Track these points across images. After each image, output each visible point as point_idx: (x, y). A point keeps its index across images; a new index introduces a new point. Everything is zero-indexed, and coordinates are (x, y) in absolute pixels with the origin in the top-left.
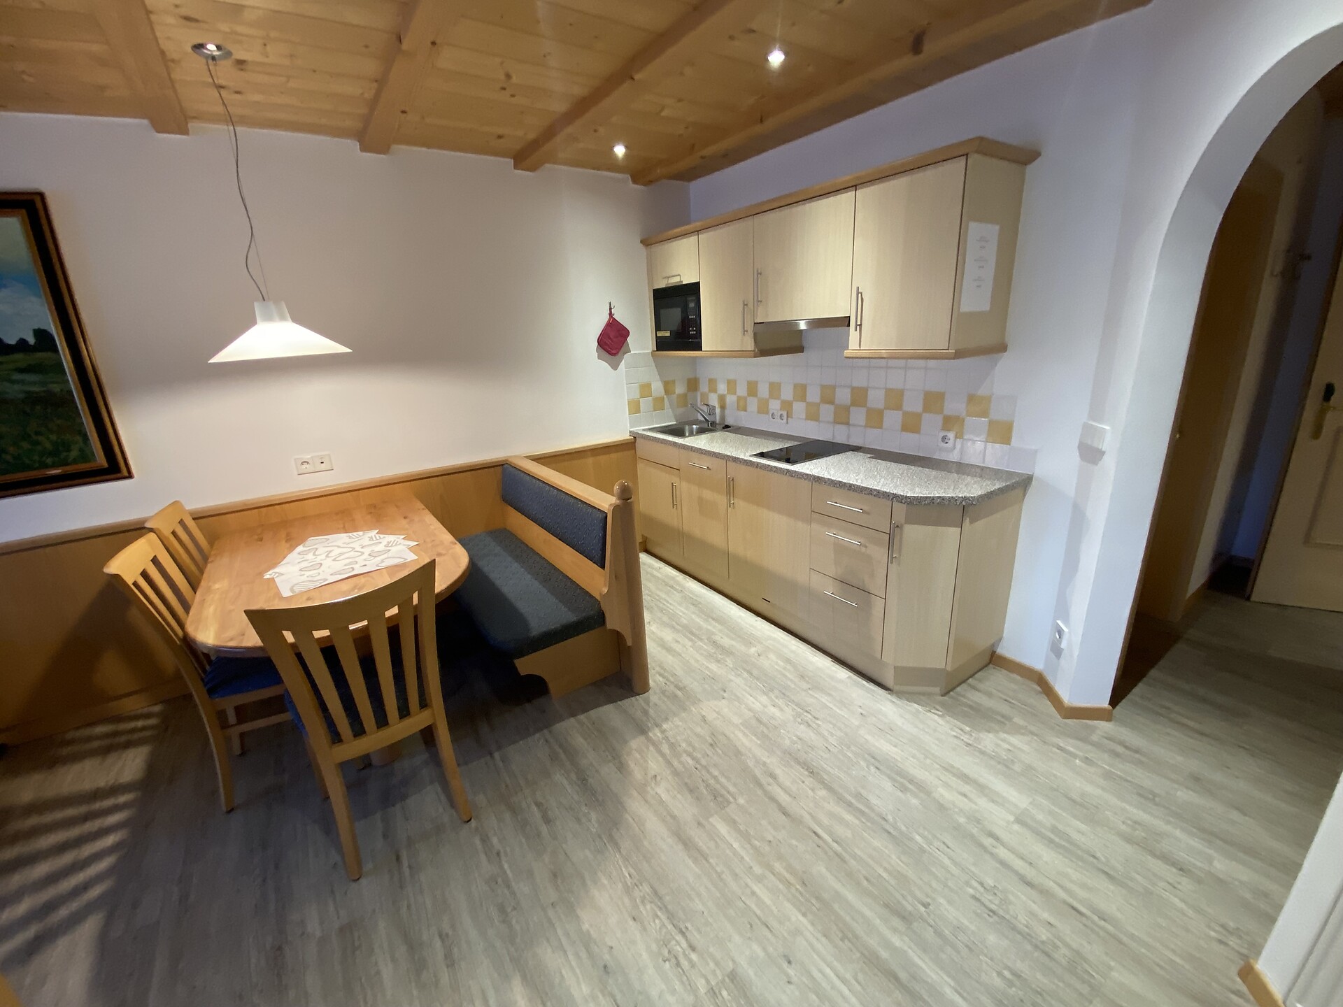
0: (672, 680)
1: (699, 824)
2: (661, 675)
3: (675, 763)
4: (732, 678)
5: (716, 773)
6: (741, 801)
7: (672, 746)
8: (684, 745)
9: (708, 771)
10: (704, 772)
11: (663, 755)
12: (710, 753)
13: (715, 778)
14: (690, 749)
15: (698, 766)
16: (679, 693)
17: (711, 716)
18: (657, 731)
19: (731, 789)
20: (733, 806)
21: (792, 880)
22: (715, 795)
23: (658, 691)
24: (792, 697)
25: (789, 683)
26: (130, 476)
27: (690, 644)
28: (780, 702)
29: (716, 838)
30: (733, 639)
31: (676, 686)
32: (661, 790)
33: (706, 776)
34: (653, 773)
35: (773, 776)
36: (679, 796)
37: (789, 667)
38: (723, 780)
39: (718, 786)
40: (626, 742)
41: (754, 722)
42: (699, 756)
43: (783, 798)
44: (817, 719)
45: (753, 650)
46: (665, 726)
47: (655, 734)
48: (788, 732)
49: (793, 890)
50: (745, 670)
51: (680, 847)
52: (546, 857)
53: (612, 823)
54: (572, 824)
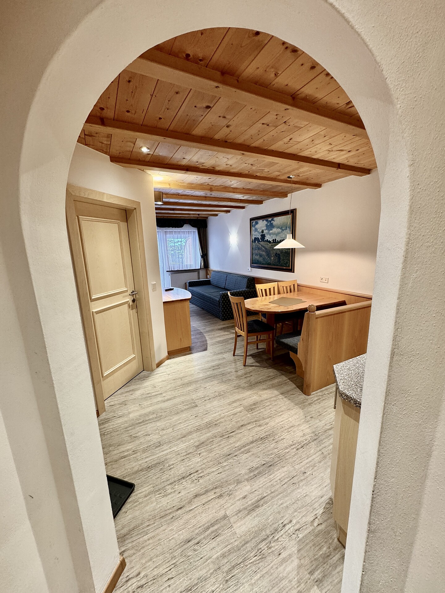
0: (316, 402)
1: (241, 405)
2: (318, 399)
3: (266, 401)
4: (323, 422)
5: (262, 410)
6: (249, 415)
7: (275, 400)
8: (276, 403)
10: (262, 407)
11: (271, 398)
12: (271, 410)
13: (260, 410)
14: (273, 405)
15: (265, 406)
16: (307, 404)
17: (293, 412)
18: (283, 397)
19: (254, 414)
20: (247, 413)
21: (218, 422)
22: (252, 409)
23: (306, 398)
24: (312, 443)
26: (294, 272)
28: (308, 437)
29: (235, 408)
31: (311, 403)
32: (255, 397)
33: (260, 408)
34: (262, 396)
35: (260, 426)
36: (252, 401)
38: (259, 412)
39: (256, 410)
40: (277, 390)
41: (290, 425)
42: (270, 407)
43: (249, 427)
44: (297, 450)
46: (285, 399)
47: (281, 397)
48: (286, 436)
49: (214, 421)
51: (234, 400)
52: (235, 378)
53: (244, 388)
54: (244, 382)
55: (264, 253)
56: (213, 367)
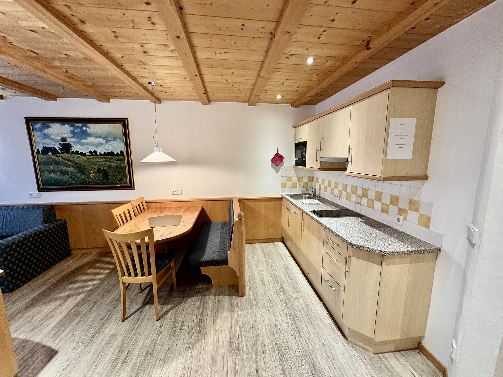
0: (255, 295)
1: (223, 357)
2: (253, 292)
3: (233, 328)
4: (278, 303)
5: (244, 340)
6: (244, 356)
7: (237, 321)
8: (241, 323)
9: (242, 338)
10: (240, 337)
11: (231, 323)
12: (247, 331)
13: (242, 341)
14: (242, 325)
15: (240, 334)
16: (254, 302)
17: (259, 316)
18: (236, 313)
19: (245, 350)
20: (240, 357)
22: (237, 349)
23: (247, 298)
24: (297, 322)
25: (300, 315)
26: (134, 189)
27: (272, 283)
28: (290, 322)
29: (225, 367)
30: (290, 287)
31: (255, 298)
32: (221, 336)
33: (239, 340)
34: (223, 328)
35: (264, 352)
36: (225, 342)
37: (305, 309)
38: (244, 344)
39: (241, 346)
40: (223, 312)
41: (273, 326)
42: (243, 330)
43: (261, 364)
44: (301, 337)
45: (295, 295)
46: (240, 312)
48: (284, 336)
50: (285, 302)
51: (211, 362)
52: (171, 342)
53: (197, 341)
54: (186, 334)
55: (71, 169)
56: (117, 359)
